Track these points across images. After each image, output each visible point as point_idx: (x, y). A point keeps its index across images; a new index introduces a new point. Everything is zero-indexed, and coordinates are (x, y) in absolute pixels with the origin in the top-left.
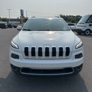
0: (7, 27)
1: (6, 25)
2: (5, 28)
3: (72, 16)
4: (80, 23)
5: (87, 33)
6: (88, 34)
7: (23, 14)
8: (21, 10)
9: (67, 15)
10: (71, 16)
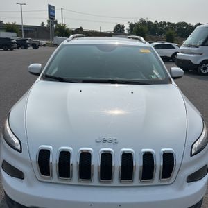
0: (16, 45)
1: (14, 40)
2: (12, 50)
3: (169, 23)
4: (189, 46)
5: (205, 68)
6: (206, 72)
7: (54, 16)
8: (50, 6)
9: (156, 21)
10: (165, 23)
